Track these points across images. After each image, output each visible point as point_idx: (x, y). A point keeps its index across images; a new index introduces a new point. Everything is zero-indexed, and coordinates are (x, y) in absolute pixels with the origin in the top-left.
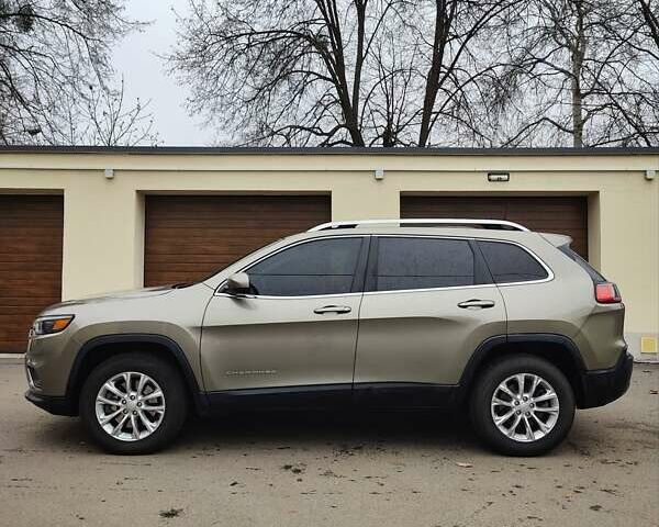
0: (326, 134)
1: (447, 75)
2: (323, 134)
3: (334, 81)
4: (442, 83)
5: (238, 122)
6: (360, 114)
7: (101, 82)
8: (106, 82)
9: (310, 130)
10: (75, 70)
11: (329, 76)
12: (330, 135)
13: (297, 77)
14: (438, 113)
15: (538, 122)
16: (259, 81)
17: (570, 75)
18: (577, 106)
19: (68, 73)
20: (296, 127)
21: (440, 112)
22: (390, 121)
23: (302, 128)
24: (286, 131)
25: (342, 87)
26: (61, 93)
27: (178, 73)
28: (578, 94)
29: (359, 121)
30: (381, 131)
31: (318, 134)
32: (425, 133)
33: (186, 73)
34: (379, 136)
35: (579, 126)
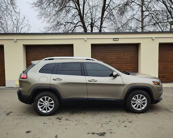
1: (107, 7)
2: (74, 24)
3: (77, 9)
4: (106, 9)
5: (52, 20)
6: (84, 19)
8: (15, 10)
9: (71, 23)
10: (7, 6)
12: (76, 24)
13: (67, 8)
14: (105, 18)
15: (132, 19)
16: (57, 9)
17: (141, 6)
18: (142, 15)
19: (5, 8)
20: (68, 22)
21: (106, 17)
22: (92, 20)
23: (69, 23)
24: (65, 23)
25: (79, 10)
26: (3, 13)
27: (35, 8)
28: (142, 12)
30: (90, 23)
32: (102, 23)
33: (37, 8)
34: (89, 24)
35: (143, 20)
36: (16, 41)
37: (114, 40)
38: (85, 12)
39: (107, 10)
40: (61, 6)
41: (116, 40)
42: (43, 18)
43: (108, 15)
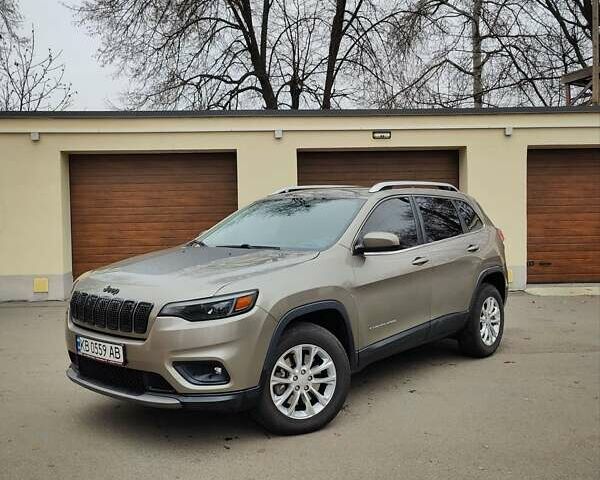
0: (235, 82)
1: (350, 23)
2: (232, 82)
3: (240, 27)
4: (346, 29)
5: (150, 68)
6: (267, 64)
7: (9, 28)
9: (220, 78)
11: (237, 23)
12: (239, 82)
13: (206, 26)
14: (343, 60)
15: (440, 64)
16: (167, 28)
17: (470, 18)
18: (477, 52)
20: (208, 76)
21: (345, 59)
22: (296, 70)
23: (211, 77)
24: (197, 80)
25: (249, 35)
27: (88, 23)
28: (477, 38)
29: (267, 69)
30: (288, 79)
31: (227, 82)
32: (330, 80)
33: (96, 23)
34: (286, 84)
35: (479, 68)
36: (37, 138)
37: (376, 135)
38: (272, 38)
39: (351, 31)
40: (181, 16)
41: (382, 137)
42: (118, 60)
43: (354, 51)
